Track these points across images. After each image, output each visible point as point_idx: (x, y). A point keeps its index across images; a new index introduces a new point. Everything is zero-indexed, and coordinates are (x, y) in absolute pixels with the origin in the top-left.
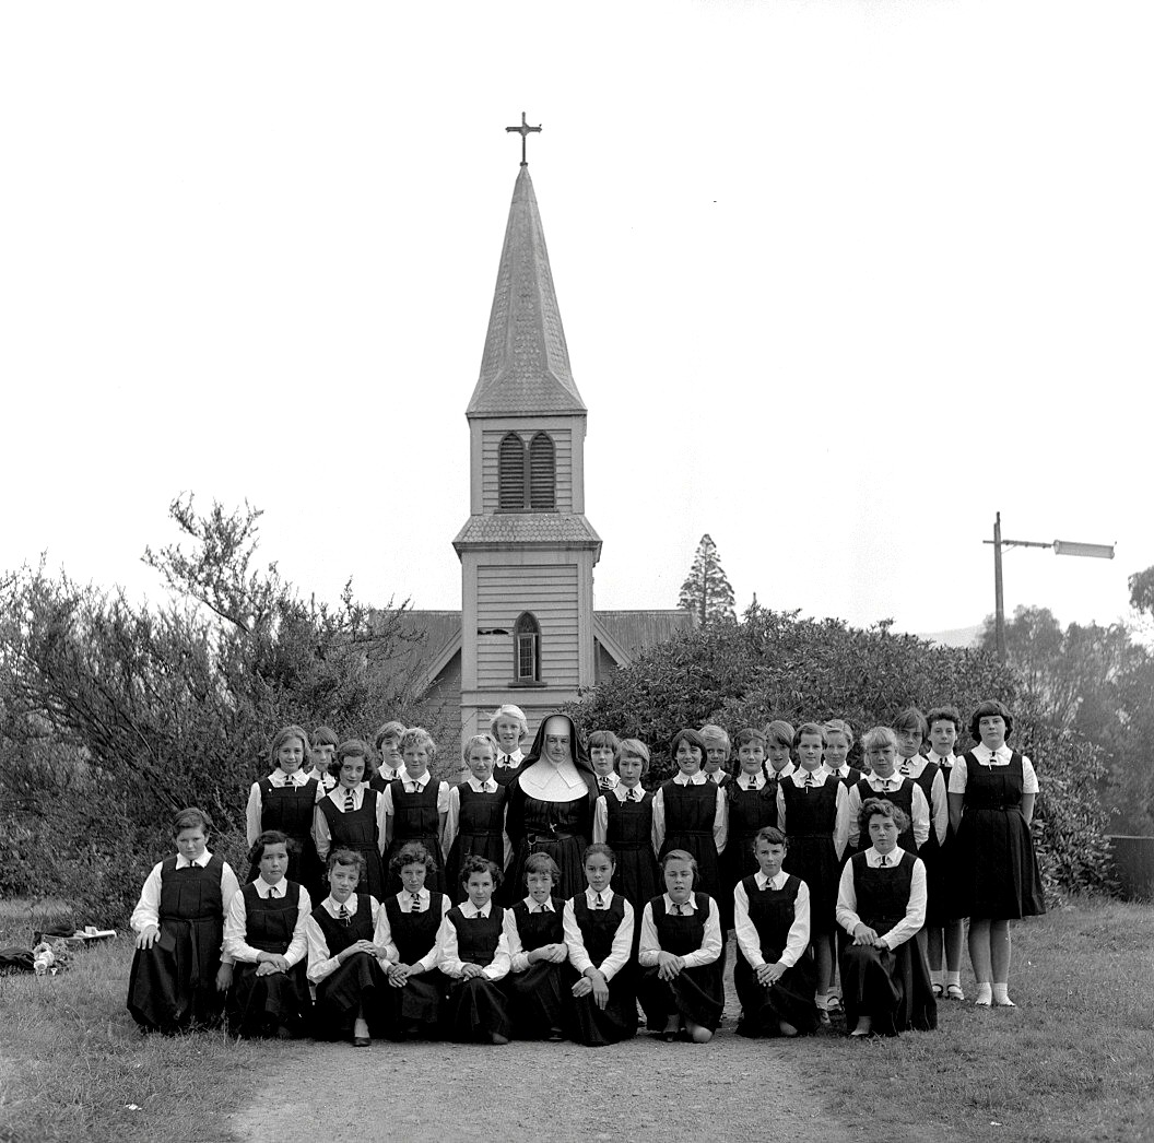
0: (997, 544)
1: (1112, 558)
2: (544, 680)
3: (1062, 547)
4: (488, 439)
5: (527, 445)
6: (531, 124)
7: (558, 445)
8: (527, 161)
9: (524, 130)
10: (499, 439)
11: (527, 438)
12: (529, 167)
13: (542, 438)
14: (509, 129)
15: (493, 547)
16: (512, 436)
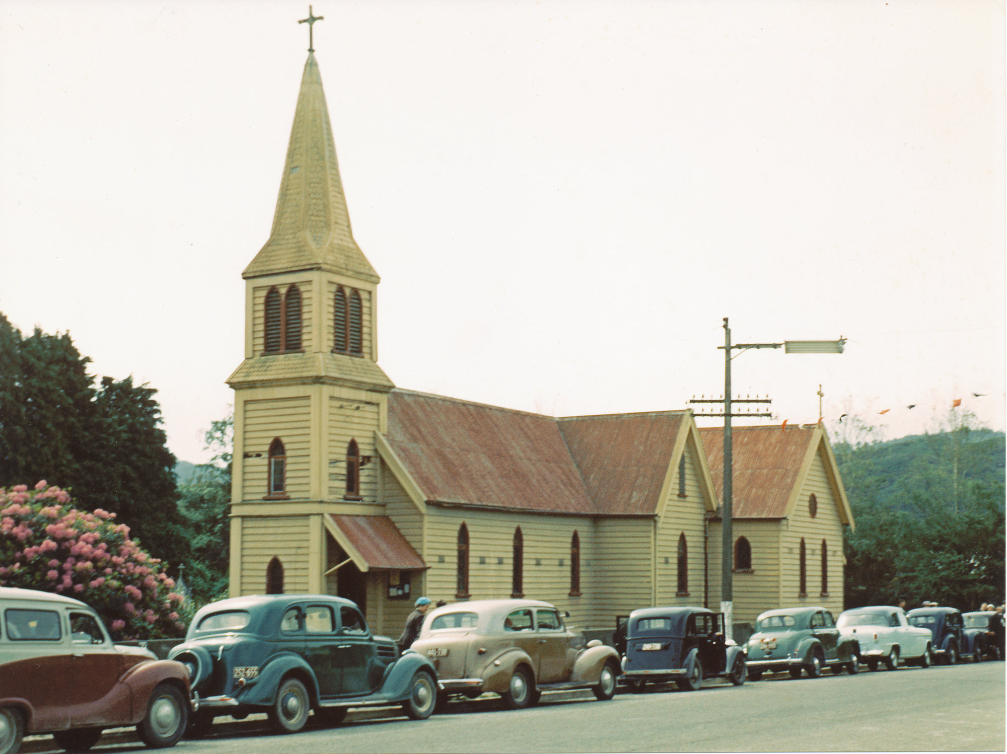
0: (728, 349)
1: (841, 352)
2: (288, 494)
3: (790, 346)
4: (257, 294)
5: (283, 297)
6: (316, 15)
7: (304, 296)
10: (265, 293)
11: (283, 291)
12: (315, 53)
13: (293, 290)
14: (300, 22)
16: (273, 290)
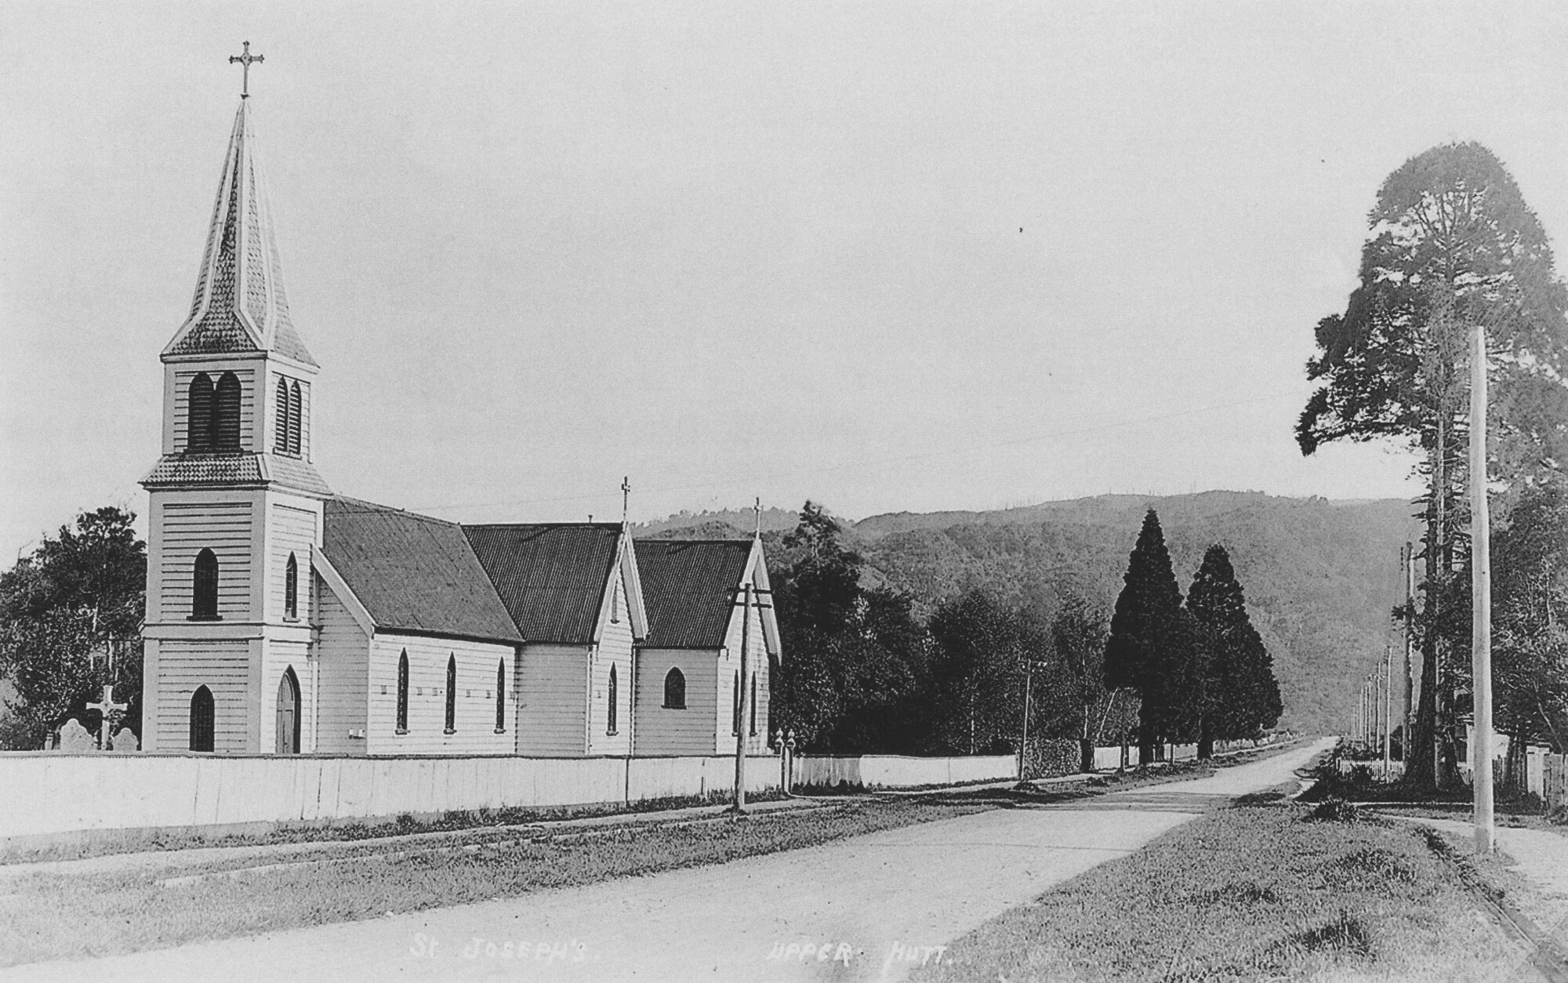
2: (219, 614)
4: (181, 380)
5: (215, 385)
6: (253, 53)
7: (243, 385)
8: (249, 92)
9: (246, 60)
10: (190, 380)
11: (215, 379)
13: (229, 377)
15: (181, 486)
16: (202, 377)
